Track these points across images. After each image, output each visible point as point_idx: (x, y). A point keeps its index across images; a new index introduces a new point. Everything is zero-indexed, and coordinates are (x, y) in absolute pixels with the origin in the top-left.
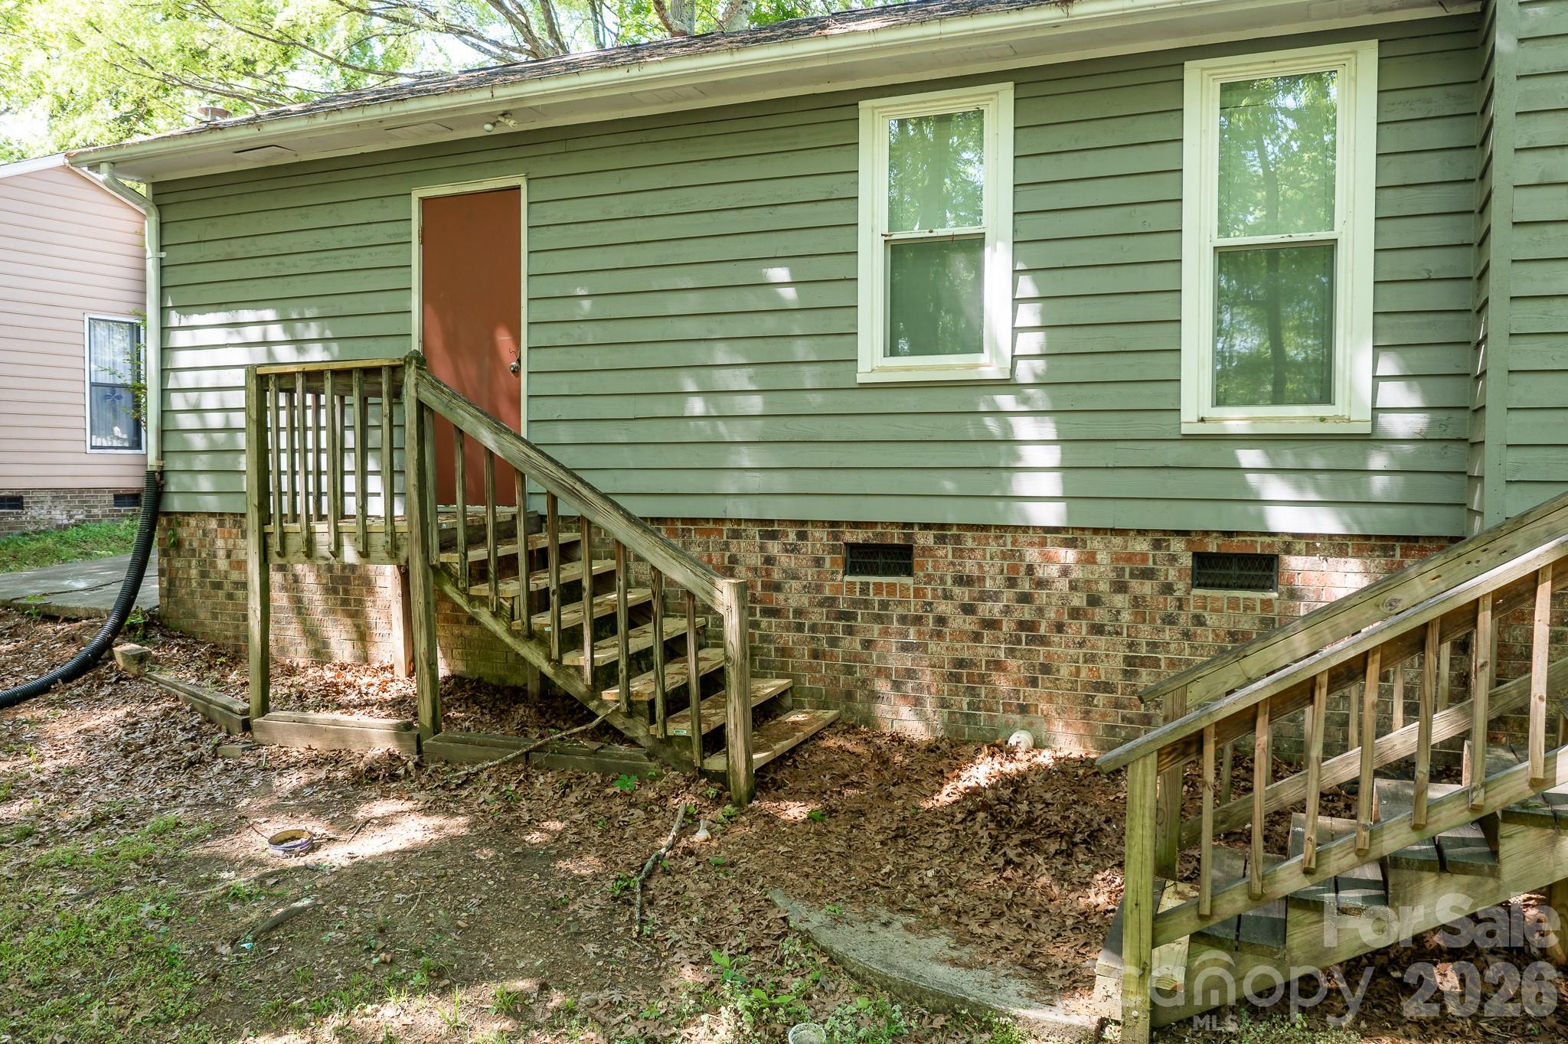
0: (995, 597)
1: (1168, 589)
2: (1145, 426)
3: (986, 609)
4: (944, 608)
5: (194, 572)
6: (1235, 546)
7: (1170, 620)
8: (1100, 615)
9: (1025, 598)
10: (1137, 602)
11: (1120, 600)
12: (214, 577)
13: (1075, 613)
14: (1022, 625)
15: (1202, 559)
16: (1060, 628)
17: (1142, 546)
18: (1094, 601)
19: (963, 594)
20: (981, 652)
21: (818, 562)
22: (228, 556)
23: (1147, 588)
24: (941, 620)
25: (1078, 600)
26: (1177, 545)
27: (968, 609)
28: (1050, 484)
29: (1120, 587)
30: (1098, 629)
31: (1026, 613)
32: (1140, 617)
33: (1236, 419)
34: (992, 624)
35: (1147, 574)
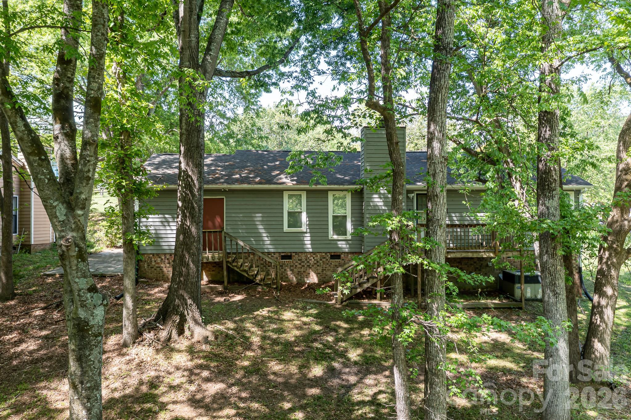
0: (304, 262)
1: (327, 260)
2: (324, 238)
3: (302, 264)
4: (296, 264)
5: (146, 265)
6: (335, 254)
7: (327, 264)
8: (318, 264)
9: (308, 262)
10: (323, 262)
11: (321, 262)
12: (151, 266)
13: (315, 264)
14: (308, 266)
15: (331, 256)
16: (313, 266)
17: (324, 254)
18: (318, 262)
19: (299, 262)
20: (302, 270)
21: (277, 258)
22: (155, 261)
23: (324, 260)
24: (296, 266)
25: (315, 262)
26: (328, 254)
27: (300, 264)
28: (309, 246)
29: (321, 260)
30: (318, 266)
31: (308, 264)
32: (324, 264)
33: (335, 237)
34: (303, 266)
35: (324, 258)
